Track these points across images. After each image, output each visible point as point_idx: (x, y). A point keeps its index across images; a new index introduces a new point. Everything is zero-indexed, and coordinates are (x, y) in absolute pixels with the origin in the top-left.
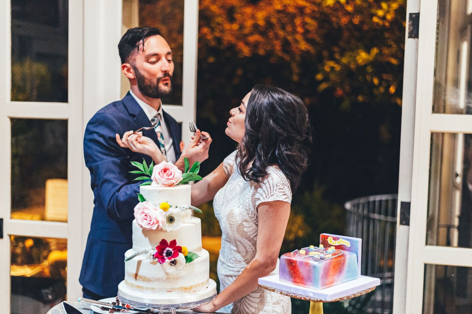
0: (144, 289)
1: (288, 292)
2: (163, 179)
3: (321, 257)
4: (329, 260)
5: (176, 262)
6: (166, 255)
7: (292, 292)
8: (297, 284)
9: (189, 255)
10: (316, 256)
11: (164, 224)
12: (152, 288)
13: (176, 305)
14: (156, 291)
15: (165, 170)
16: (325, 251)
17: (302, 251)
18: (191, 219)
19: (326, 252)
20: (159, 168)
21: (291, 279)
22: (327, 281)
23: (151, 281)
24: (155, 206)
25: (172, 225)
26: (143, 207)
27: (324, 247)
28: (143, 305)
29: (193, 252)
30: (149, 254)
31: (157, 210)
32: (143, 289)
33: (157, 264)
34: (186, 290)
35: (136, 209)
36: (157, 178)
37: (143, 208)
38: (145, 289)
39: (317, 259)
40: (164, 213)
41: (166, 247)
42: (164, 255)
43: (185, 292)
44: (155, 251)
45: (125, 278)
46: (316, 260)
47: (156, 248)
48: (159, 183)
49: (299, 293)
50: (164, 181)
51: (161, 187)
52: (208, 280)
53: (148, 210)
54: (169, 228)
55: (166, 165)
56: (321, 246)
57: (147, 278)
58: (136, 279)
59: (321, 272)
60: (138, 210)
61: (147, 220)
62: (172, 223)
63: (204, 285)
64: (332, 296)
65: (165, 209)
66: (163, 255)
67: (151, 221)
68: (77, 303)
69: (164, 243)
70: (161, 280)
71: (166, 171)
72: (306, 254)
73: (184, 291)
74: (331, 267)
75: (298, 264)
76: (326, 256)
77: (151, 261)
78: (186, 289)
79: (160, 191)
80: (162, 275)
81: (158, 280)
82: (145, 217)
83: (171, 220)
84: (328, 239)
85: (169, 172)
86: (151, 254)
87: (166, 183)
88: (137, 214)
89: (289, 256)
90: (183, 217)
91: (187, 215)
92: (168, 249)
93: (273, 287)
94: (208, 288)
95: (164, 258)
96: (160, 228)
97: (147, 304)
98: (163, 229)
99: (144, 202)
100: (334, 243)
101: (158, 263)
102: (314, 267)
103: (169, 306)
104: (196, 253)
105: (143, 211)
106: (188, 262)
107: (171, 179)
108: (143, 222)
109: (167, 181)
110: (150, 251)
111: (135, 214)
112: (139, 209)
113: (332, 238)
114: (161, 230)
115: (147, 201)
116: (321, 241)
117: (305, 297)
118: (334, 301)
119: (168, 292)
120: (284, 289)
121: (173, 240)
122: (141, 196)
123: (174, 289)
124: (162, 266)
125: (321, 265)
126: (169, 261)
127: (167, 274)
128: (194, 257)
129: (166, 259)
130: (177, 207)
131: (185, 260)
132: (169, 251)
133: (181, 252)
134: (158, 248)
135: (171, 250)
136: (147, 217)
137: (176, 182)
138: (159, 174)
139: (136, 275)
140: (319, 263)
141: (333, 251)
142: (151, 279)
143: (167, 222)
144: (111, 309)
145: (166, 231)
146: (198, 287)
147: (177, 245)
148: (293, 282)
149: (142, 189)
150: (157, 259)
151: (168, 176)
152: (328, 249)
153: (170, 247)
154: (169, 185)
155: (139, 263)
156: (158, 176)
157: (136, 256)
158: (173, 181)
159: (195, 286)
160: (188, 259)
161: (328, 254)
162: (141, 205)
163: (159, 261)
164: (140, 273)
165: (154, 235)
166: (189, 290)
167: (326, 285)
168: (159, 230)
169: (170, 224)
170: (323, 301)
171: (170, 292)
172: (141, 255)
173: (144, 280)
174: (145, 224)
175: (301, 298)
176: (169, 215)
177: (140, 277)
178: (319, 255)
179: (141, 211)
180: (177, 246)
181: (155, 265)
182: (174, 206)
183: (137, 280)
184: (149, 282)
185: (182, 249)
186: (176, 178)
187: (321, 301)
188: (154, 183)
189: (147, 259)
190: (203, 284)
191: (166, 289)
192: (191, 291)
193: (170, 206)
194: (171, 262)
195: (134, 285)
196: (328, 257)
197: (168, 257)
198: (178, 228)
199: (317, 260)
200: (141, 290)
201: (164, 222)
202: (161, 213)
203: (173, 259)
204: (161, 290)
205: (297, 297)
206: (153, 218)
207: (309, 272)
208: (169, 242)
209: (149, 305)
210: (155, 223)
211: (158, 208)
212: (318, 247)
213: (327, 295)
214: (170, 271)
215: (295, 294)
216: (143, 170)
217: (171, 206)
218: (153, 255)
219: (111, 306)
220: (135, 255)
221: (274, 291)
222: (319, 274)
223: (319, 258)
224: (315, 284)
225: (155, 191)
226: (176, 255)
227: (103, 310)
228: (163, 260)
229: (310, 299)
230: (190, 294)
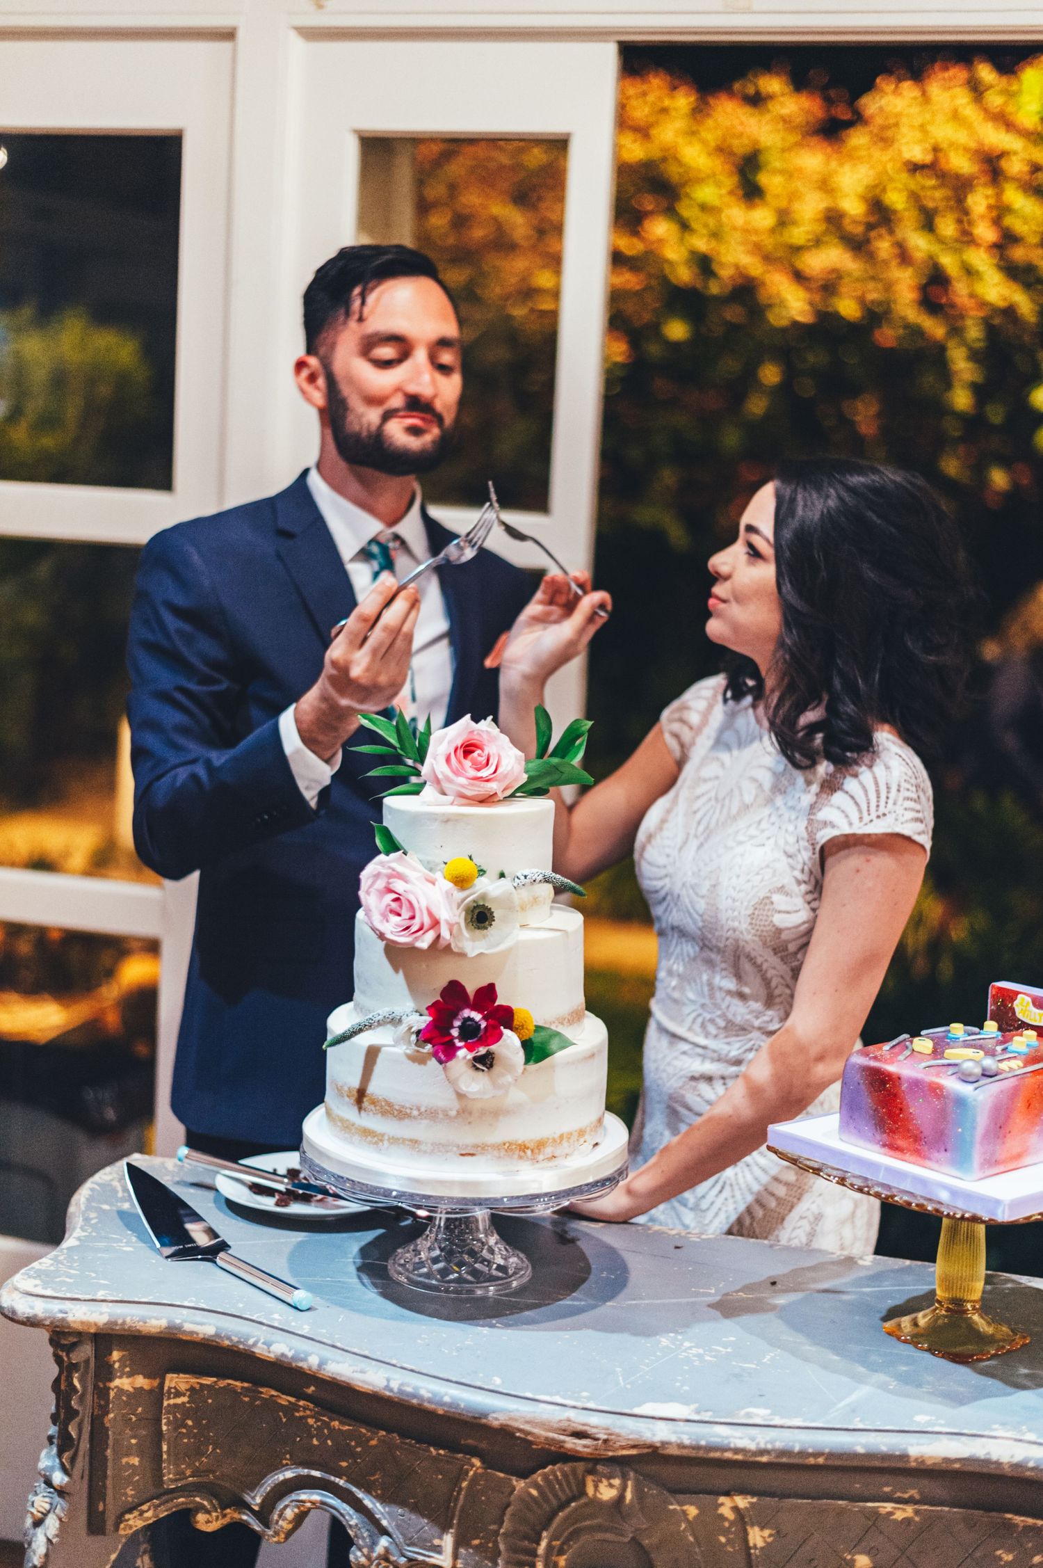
0: (386, 1143)
1: (866, 1179)
2: (462, 780)
3: (984, 1070)
4: (1015, 1078)
5: (493, 1058)
6: (460, 1034)
7: (881, 1180)
8: (898, 1154)
9: (537, 1039)
10: (967, 1066)
11: (455, 930)
12: (411, 1140)
13: (487, 1199)
14: (425, 1152)
15: (468, 749)
16: (1002, 1047)
17: (923, 1044)
18: (551, 914)
19: (1005, 1050)
20: (449, 742)
21: (878, 1137)
22: (1001, 1152)
23: (409, 1116)
24: (431, 870)
25: (484, 937)
26: (389, 871)
27: (1000, 1029)
28: (378, 1194)
29: (553, 1027)
30: (403, 1028)
31: (433, 883)
32: (381, 1141)
33: (429, 1063)
34: (522, 1154)
35: (365, 875)
36: (440, 776)
37: (390, 877)
38: (389, 1140)
39: (970, 1075)
40: (459, 895)
41: (462, 1009)
42: (455, 1032)
43: (521, 1158)
44: (423, 1021)
45: (327, 1098)
46: (966, 1078)
47: (428, 1008)
48: (447, 792)
49: (902, 1187)
50: (463, 786)
51: (452, 804)
52: (600, 1121)
53: (406, 882)
54: (472, 944)
55: (472, 732)
56: (991, 1026)
57: (397, 1108)
58: (360, 1109)
59: (982, 1120)
60: (370, 882)
61: (399, 915)
62: (486, 928)
63: (587, 1137)
64: (1015, 1204)
65: (461, 882)
66: (450, 1035)
67: (413, 918)
68: (175, 1165)
69: (454, 992)
70: (441, 1116)
71: (473, 752)
72: (937, 1052)
73: (516, 1156)
74: (1020, 1104)
75: (904, 1086)
76: (1004, 1066)
77: (408, 1052)
78: (523, 1148)
79: (447, 820)
80: (442, 1098)
81: (432, 1114)
82: (394, 905)
83: (480, 917)
84: (1015, 1003)
85: (479, 755)
86: (411, 1028)
87: (469, 793)
88: (368, 893)
89: (875, 1058)
90: (523, 909)
91: (535, 901)
92: (467, 1013)
93: (817, 1159)
94: (598, 1148)
95: (454, 1044)
96: (442, 943)
97: (394, 1193)
98: (453, 946)
99: (393, 856)
100: (1038, 1018)
101: (434, 1059)
102: (960, 1102)
103: (466, 1205)
104: (560, 1029)
105: (388, 883)
106: (532, 1062)
107: (488, 781)
108: (387, 921)
109: (472, 785)
110: (410, 1018)
111: (362, 894)
112: (377, 876)
113: (1029, 999)
114: (448, 948)
115: (405, 853)
116: (990, 1007)
117: (922, 1201)
118: (1022, 1221)
119: (462, 1155)
120: (854, 1169)
121: (484, 982)
122: (387, 834)
123: (483, 1149)
124: (445, 1068)
125: (982, 1097)
126: (470, 1056)
127: (460, 1096)
128: (554, 1045)
129: (460, 1048)
130: (502, 875)
131: (520, 1055)
132: (472, 1020)
133: (510, 1026)
134: (434, 1009)
135: (477, 1016)
136: (401, 907)
137: (505, 790)
138: (448, 760)
139: (360, 1096)
140: (976, 1089)
141: (1028, 1045)
142: (408, 1111)
143: (467, 924)
144: (279, 1192)
145: (462, 955)
146: (565, 1144)
147: (496, 1004)
148: (884, 1145)
149: (390, 808)
150: (429, 1047)
151: (479, 770)
152: (1011, 1040)
153: (474, 1008)
154: (481, 798)
155: (372, 1053)
156: (442, 769)
157: (361, 1031)
158: (493, 786)
159: (554, 1140)
160: (535, 1050)
161: (1009, 1058)
162: (382, 864)
163: (435, 1054)
164: (372, 1089)
165: (424, 966)
166: (532, 1151)
167: (997, 1163)
168: (439, 949)
169: (478, 932)
170: (983, 1222)
171: (469, 1158)
172: (380, 1029)
173: (384, 1113)
174: (392, 928)
175: (910, 1204)
176: (474, 901)
177: (373, 1102)
178: (978, 1062)
179: (381, 884)
180: (500, 1006)
181: (422, 1067)
182: (493, 872)
183: (363, 1112)
184: (400, 1119)
185: (516, 1017)
186: (505, 776)
187: (975, 1219)
188: (429, 792)
189: (397, 1043)
190: (581, 1133)
191: (458, 1146)
192: (541, 1157)
193: (482, 870)
194: (476, 1059)
195: (353, 1125)
196: (1011, 1069)
197: (466, 1041)
198: (502, 947)
199: (971, 1079)
200: (376, 1143)
201: (458, 923)
202: (448, 895)
203: (482, 1050)
204: (439, 1149)
205: (896, 1199)
206: (421, 911)
207: (942, 1115)
208: (471, 989)
209: (401, 1195)
210: (426, 927)
211: (438, 876)
212: (981, 1028)
213: (998, 1202)
214: (470, 1090)
215: (888, 1187)
216: (397, 745)
217: (482, 872)
218: (418, 1033)
219: (282, 1182)
220: (357, 1028)
221: (817, 1171)
222: (974, 1128)
223: (978, 1071)
224: (961, 1161)
225: (432, 817)
226: (493, 1036)
227: (255, 1193)
228: (446, 1051)
229: (937, 1210)
230: (537, 1166)
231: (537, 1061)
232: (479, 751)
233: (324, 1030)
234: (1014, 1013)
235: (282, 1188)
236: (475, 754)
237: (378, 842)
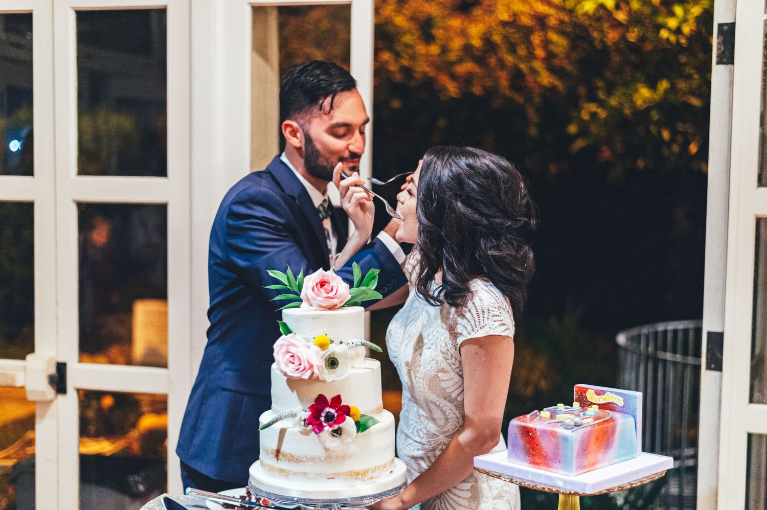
0: (291, 475)
1: (522, 479)
2: (320, 299)
3: (575, 423)
4: (590, 427)
5: (341, 430)
6: (325, 419)
7: (529, 479)
8: (537, 466)
9: (362, 420)
10: (568, 421)
11: (321, 368)
12: (303, 473)
13: (341, 500)
14: (310, 478)
15: (322, 284)
16: (583, 413)
17: (545, 413)
18: (365, 362)
19: (584, 414)
20: (313, 281)
21: (527, 458)
22: (586, 462)
23: (302, 461)
24: (307, 342)
25: (334, 373)
26: (288, 343)
27: (580, 406)
28: (288, 500)
29: (369, 415)
30: (297, 418)
31: (309, 348)
32: (289, 474)
33: (310, 434)
34: (357, 477)
35: (276, 346)
36: (310, 297)
37: (288, 345)
38: (292, 473)
39: (569, 425)
40: (322, 353)
41: (325, 407)
42: (322, 419)
43: (356, 479)
44: (307, 414)
45: (261, 456)
46: (567, 427)
47: (309, 408)
48: (312, 304)
49: (540, 481)
50: (321, 301)
51: (316, 310)
52: (393, 460)
53: (296, 347)
54: (329, 376)
55: (324, 276)
56: (576, 405)
57: (296, 457)
58: (278, 459)
59: (576, 447)
60: (279, 348)
61: (294, 363)
62: (335, 368)
63: (387, 468)
64: (594, 486)
65: (323, 346)
66: (320, 420)
67: (300, 364)
68: (184, 498)
69: (321, 400)
70: (317, 460)
71: (325, 285)
72: (552, 417)
73: (354, 478)
74: (593, 440)
75: (538, 433)
76: (585, 421)
77: (300, 430)
78: (357, 474)
79: (314, 318)
80: (319, 452)
81: (313, 460)
82: (291, 359)
83: (332, 363)
84: (587, 393)
85: (328, 286)
86: (301, 418)
87: (324, 305)
88: (278, 354)
89: (523, 421)
90: (352, 359)
91: (357, 355)
92: (328, 409)
93: (499, 471)
94: (392, 474)
95: (322, 425)
96: (315, 376)
97: (296, 499)
98: (320, 377)
99: (289, 335)
100: (598, 400)
101: (313, 432)
102: (565, 439)
103: (331, 502)
104: (372, 416)
105: (288, 349)
106: (360, 432)
107: (333, 298)
108: (288, 367)
109: (325, 300)
110: (300, 413)
111: (275, 355)
112: (282, 346)
113: (593, 391)
114: (317, 379)
115: (295, 334)
116: (575, 397)
117: (550, 487)
118: (598, 494)
119: (328, 479)
120: (516, 475)
121: (336, 395)
122: (285, 325)
123: (338, 475)
124: (318, 436)
125: (575, 436)
126: (330, 429)
127: (326, 450)
128: (370, 423)
129: (325, 426)
130: (341, 343)
131: (355, 428)
132: (330, 413)
133: (349, 415)
134: (311, 408)
135: (333, 411)
136: (294, 359)
137: (340, 303)
138: (313, 289)
139: (278, 453)
140: (572, 432)
141: (595, 412)
142: (301, 459)
143: (326, 367)
144: (237, 506)
145: (324, 382)
146: (377, 471)
147: (341, 405)
148: (530, 463)
149: (286, 314)
150: (310, 427)
151: (328, 293)
152: (587, 409)
153: (331, 407)
154: (330, 307)
155: (283, 432)
156: (310, 294)
157: (277, 421)
158: (335, 301)
159: (372, 470)
160: (361, 426)
161: (586, 418)
162: (284, 340)
163: (314, 430)
164: (284, 449)
165: (306, 388)
166: (362, 475)
167: (584, 467)
168: (314, 379)
169: (331, 370)
170: (579, 494)
171: (332, 480)
172: (285, 420)
173: (289, 461)
174: (291, 370)
175: (544, 489)
176: (329, 356)
177: (284, 456)
178: (572, 420)
179: (284, 349)
180: (343, 406)
181: (307, 436)
182: (337, 341)
183: (279, 460)
184: (298, 463)
185: (351, 410)
186: (341, 296)
187: (576, 494)
188: (304, 305)
189: (294, 426)
190: (385, 466)
191: (326, 474)
192: (366, 478)
193: (332, 341)
194: (333, 431)
195: (275, 467)
196: (588, 423)
197: (328, 423)
198: (343, 377)
199: (570, 428)
200: (286, 475)
201: (322, 366)
202: (317, 353)
203: (336, 427)
204: (317, 476)
205: (538, 487)
206: (304, 360)
207: (557, 446)
208: (329, 398)
209: (299, 500)
210: (307, 369)
211: (311, 344)
212: (572, 405)
213: (586, 485)
214: (331, 446)
215: (533, 482)
216: (288, 284)
217: (332, 342)
218: (305, 420)
219: (238, 502)
220: (275, 419)
221: (499, 477)
222: (572, 451)
223: (573, 424)
224: (566, 466)
225: (307, 317)
226: (341, 419)
227: (225, 508)
228: (320, 428)
229: (558, 491)
230: (364, 482)
231: (362, 431)
232: (327, 285)
233: (258, 423)
234: (586, 398)
235: (238, 504)
236: (326, 286)
237: (281, 330)
